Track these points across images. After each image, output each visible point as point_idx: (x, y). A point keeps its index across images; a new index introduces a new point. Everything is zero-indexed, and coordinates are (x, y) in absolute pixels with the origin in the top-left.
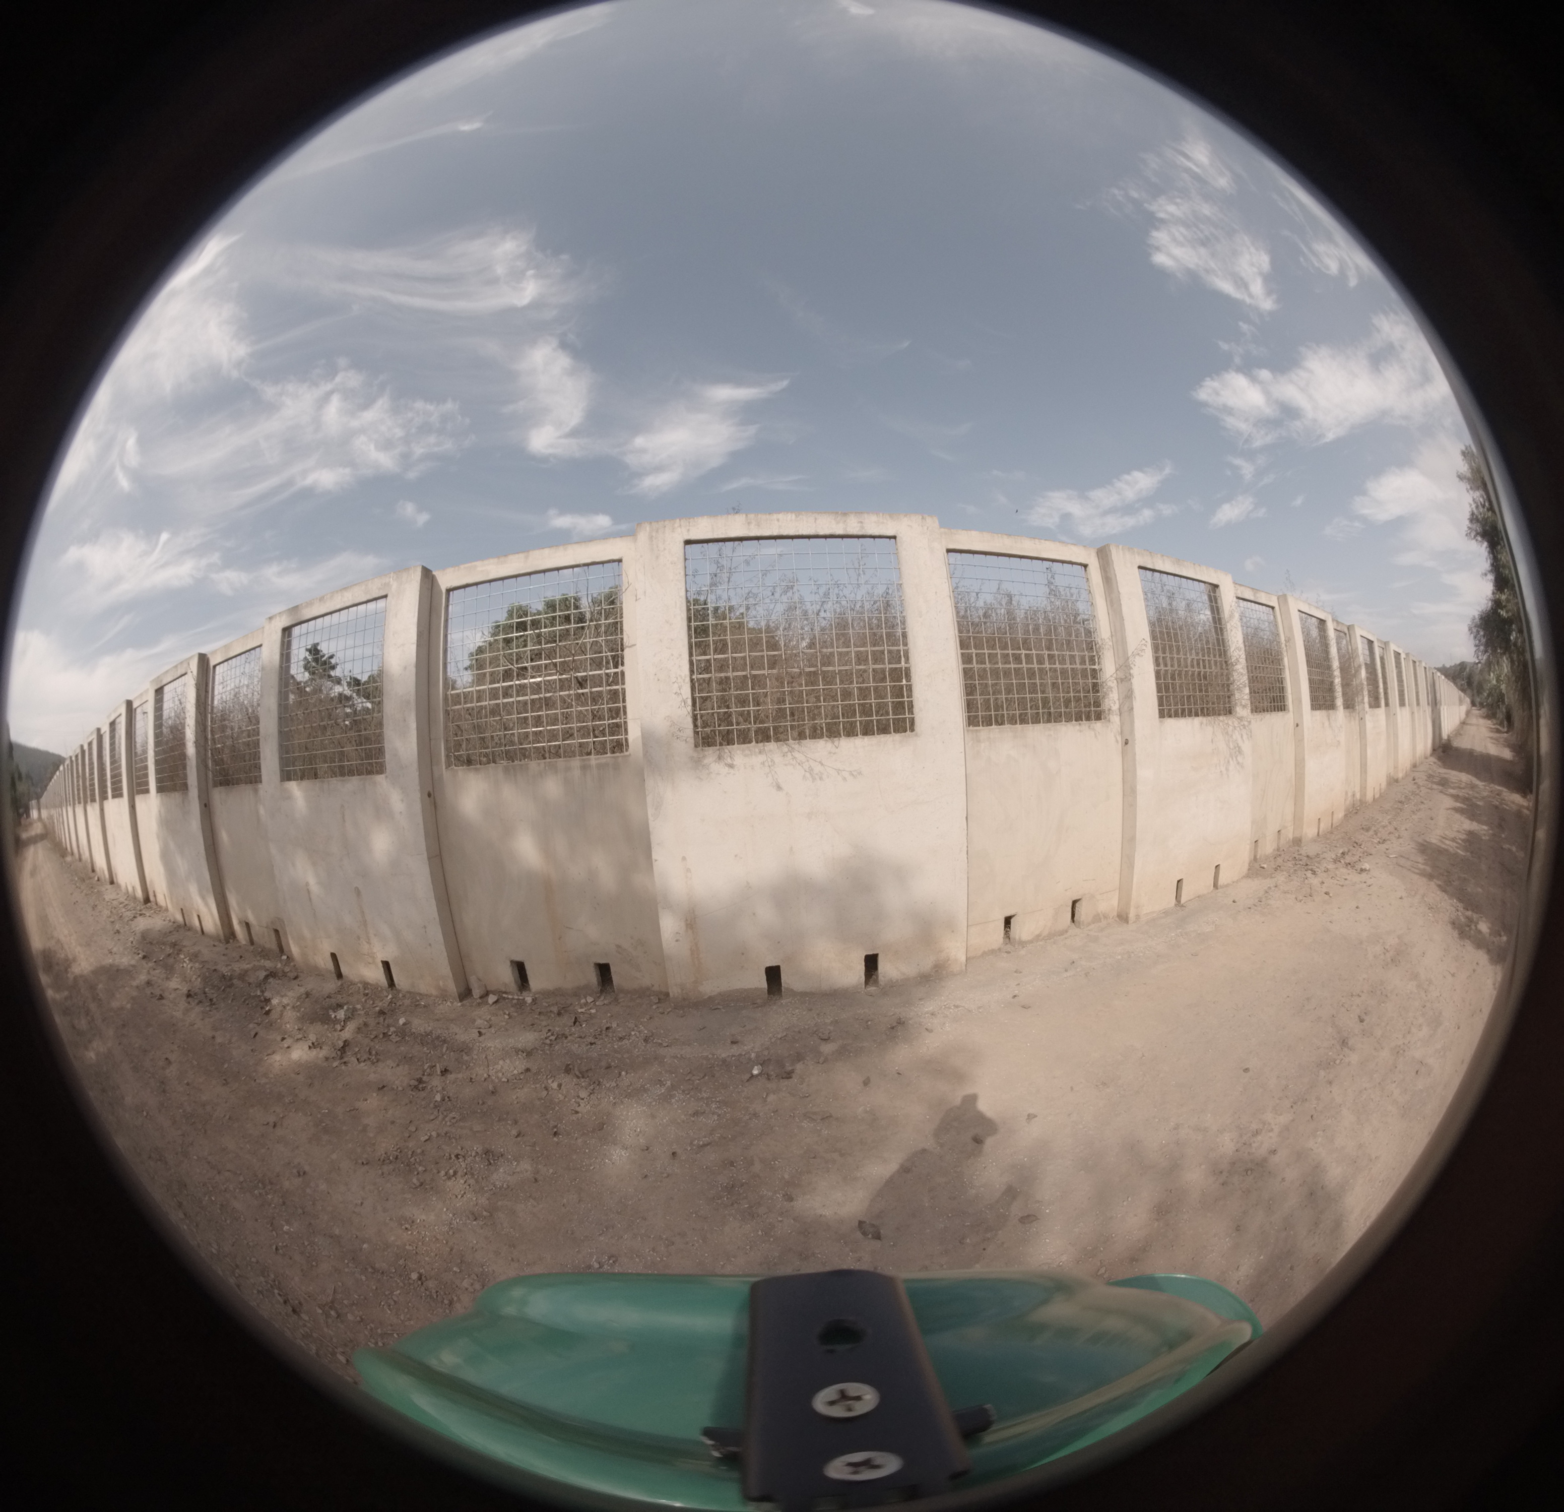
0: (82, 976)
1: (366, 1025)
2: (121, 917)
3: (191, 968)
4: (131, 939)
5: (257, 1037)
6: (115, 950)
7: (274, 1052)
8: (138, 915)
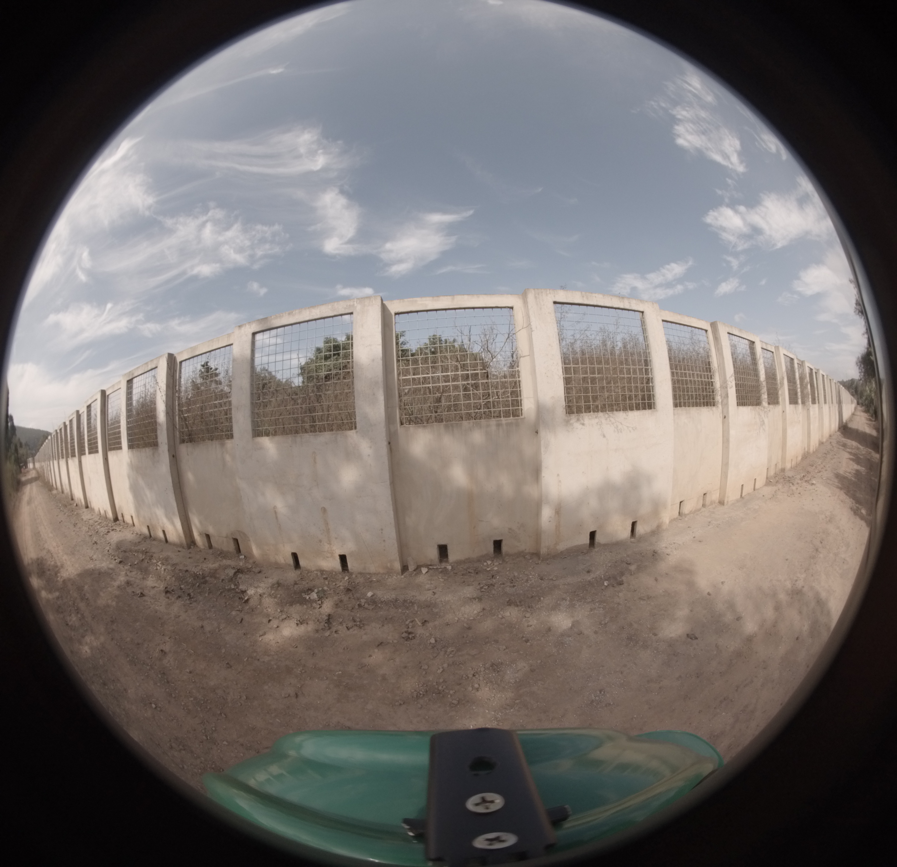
0: (69, 580)
1: (341, 601)
2: (97, 532)
3: (165, 570)
4: (108, 548)
5: (243, 622)
6: (95, 557)
7: (265, 634)
8: (110, 530)
